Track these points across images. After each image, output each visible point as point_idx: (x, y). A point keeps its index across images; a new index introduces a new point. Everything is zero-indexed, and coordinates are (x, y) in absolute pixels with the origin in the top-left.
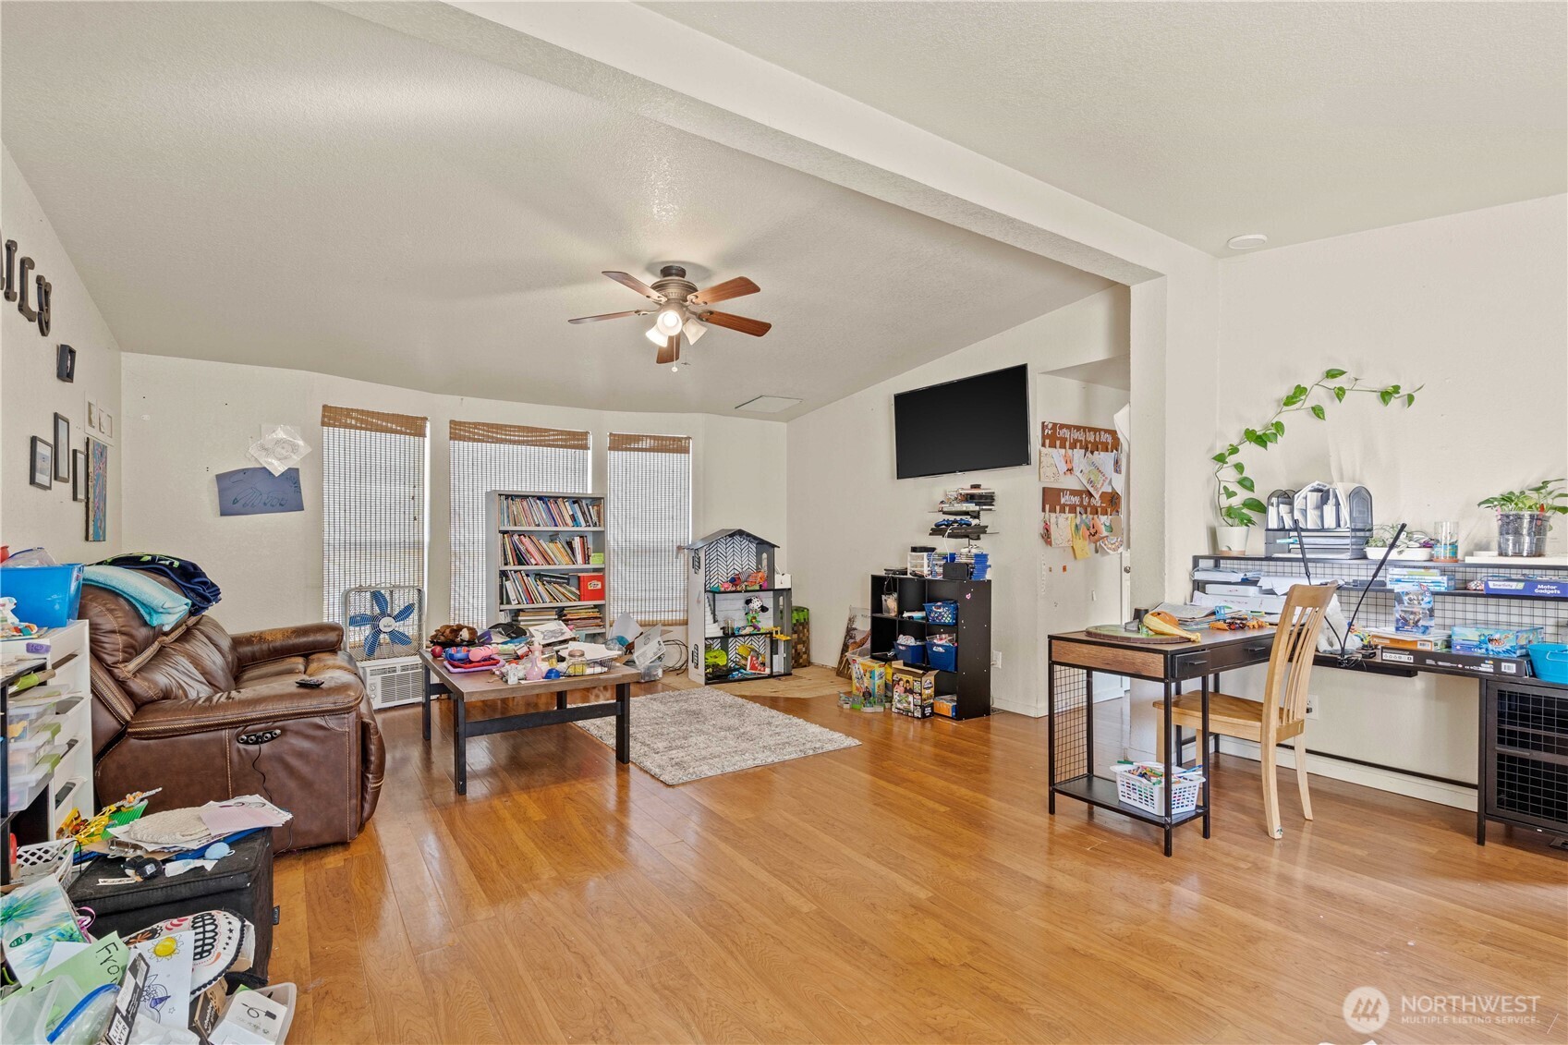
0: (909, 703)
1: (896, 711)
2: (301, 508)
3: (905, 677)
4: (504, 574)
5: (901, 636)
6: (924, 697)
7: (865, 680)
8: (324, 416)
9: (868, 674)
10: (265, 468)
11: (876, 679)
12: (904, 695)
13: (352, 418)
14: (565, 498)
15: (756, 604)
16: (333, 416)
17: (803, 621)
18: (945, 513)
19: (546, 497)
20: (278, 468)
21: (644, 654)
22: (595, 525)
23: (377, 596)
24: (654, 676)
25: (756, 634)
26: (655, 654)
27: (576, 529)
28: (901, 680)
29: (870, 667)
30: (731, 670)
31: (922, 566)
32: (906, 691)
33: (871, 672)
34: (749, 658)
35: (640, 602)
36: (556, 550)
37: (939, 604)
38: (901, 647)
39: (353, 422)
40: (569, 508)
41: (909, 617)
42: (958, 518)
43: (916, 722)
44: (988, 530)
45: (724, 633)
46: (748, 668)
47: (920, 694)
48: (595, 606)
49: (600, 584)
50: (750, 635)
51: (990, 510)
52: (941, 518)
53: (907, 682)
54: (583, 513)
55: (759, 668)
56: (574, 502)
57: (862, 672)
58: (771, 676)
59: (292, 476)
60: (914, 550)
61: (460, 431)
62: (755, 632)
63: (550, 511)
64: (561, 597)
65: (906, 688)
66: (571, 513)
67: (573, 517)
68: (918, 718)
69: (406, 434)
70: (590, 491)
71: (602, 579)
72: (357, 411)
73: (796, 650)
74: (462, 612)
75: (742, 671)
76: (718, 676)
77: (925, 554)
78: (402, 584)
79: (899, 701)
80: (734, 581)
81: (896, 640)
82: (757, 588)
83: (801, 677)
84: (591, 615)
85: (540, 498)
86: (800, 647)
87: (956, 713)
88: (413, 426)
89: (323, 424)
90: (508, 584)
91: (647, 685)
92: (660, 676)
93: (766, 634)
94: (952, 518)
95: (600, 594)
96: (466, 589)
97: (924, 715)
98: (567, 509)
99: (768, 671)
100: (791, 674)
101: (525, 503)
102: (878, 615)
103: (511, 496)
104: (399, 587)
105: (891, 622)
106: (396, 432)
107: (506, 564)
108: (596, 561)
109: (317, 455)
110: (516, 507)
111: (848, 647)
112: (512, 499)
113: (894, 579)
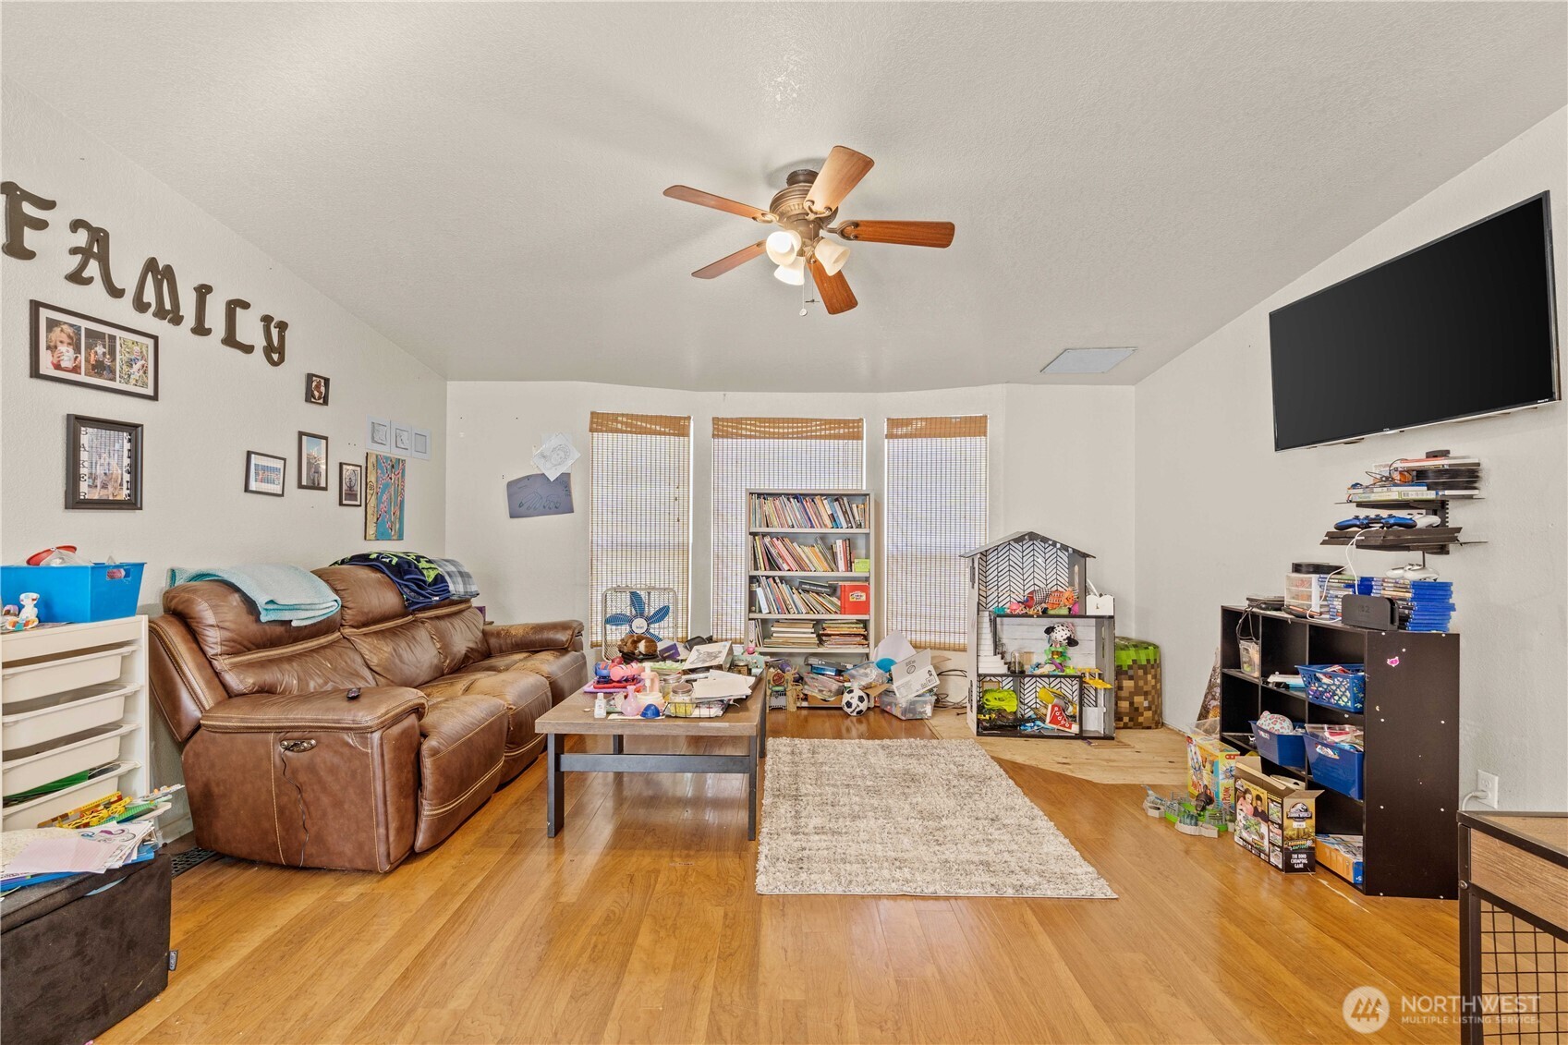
0: (1262, 837)
1: (1241, 842)
2: (571, 511)
3: (1256, 790)
4: (753, 579)
5: (1266, 714)
6: (1289, 833)
7: (1204, 772)
8: (592, 422)
9: (1208, 766)
10: (543, 474)
11: (1221, 777)
12: (1253, 820)
13: (617, 423)
14: (822, 495)
15: (1061, 634)
16: (600, 422)
17: (1144, 663)
18: (1360, 505)
19: (801, 495)
20: (552, 476)
21: (907, 685)
22: (859, 526)
23: (636, 599)
24: (921, 713)
25: (1057, 677)
26: (923, 686)
27: (835, 530)
28: (1247, 791)
29: (1212, 755)
30: (1024, 721)
31: (1309, 597)
32: (1256, 813)
33: (1213, 763)
34: (1050, 706)
35: (918, 619)
36: (812, 556)
37: (1336, 668)
38: (1262, 733)
39: (619, 426)
40: (827, 506)
41: (1278, 684)
42: (1384, 513)
43: (1273, 873)
44: (1462, 537)
45: (1009, 668)
46: (1048, 720)
47: (1281, 827)
48: (859, 621)
49: (864, 595)
50: (1048, 676)
51: (1470, 497)
52: (1350, 513)
53: (1258, 798)
54: (845, 513)
55: (1063, 722)
56: (836, 500)
57: (1200, 759)
58: (1081, 736)
59: (564, 480)
60: (1297, 568)
61: (723, 428)
62: (1057, 673)
63: (806, 510)
64: (819, 607)
65: (1256, 809)
66: (830, 512)
67: (832, 517)
68: (1276, 867)
69: (669, 434)
70: (864, 488)
71: (865, 589)
72: (623, 415)
73: (1132, 704)
74: (724, 617)
75: (1038, 723)
76: (999, 726)
77: (1314, 577)
78: (657, 586)
79: (1246, 828)
80: (1028, 603)
81: (1257, 718)
82: (1065, 611)
83: (1126, 746)
84: (855, 631)
85: (796, 496)
86: (1138, 699)
87: (1365, 874)
88: (677, 426)
89: (592, 430)
90: (760, 592)
91: (908, 724)
92: (929, 714)
93: (1075, 677)
94: (1372, 513)
95: (862, 607)
96: (729, 593)
97: (1288, 868)
98: (826, 508)
99: (1075, 729)
100: (1113, 738)
101: (777, 502)
102: (1233, 672)
103: (763, 494)
104: (654, 588)
105: (1248, 686)
106: (660, 433)
107: (756, 569)
108: (862, 568)
109: (588, 460)
110: (769, 506)
111: (1208, 712)
112: (764, 498)
113: (1255, 616)
